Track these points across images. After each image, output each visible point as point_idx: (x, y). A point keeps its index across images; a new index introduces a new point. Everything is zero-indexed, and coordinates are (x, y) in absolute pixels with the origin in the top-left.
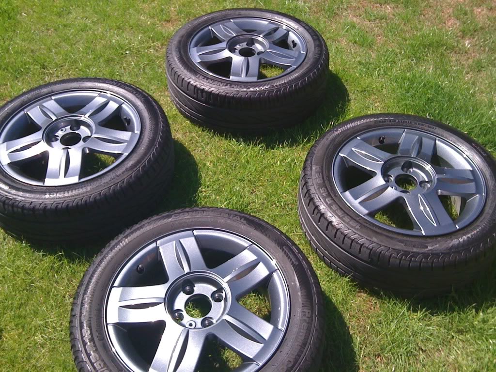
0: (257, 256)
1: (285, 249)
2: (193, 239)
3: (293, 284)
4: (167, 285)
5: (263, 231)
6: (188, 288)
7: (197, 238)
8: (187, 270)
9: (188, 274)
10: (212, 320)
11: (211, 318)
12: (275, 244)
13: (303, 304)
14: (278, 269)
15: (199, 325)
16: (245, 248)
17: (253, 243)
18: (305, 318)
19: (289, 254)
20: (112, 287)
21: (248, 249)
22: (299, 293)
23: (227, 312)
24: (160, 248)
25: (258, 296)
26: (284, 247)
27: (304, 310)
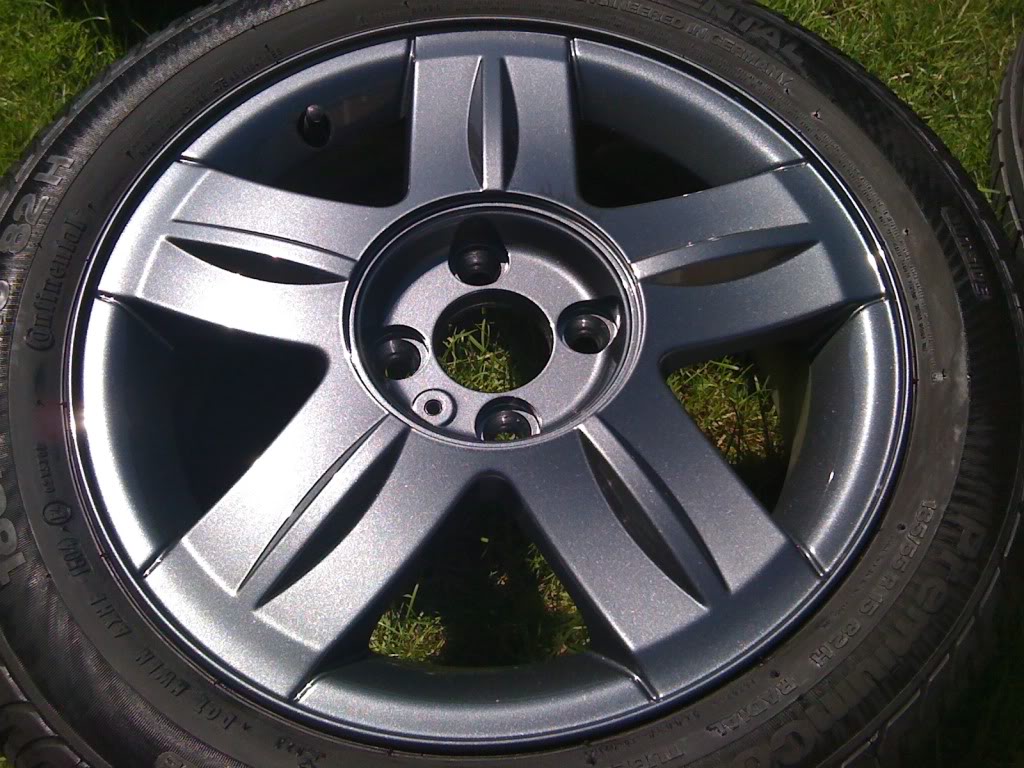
0: (808, 216)
1: (947, 220)
2: (559, 69)
3: (939, 377)
4: (386, 217)
5: (868, 116)
6: (475, 258)
7: (578, 74)
8: (491, 179)
9: (490, 195)
10: (529, 417)
11: (529, 409)
12: (909, 183)
13: (958, 486)
14: (890, 295)
15: (466, 422)
16: (763, 167)
17: (809, 158)
18: (947, 556)
19: (959, 245)
20: (174, 155)
21: (781, 177)
22: (958, 432)
23: (601, 404)
24: (417, 65)
25: (749, 377)
26: (944, 212)
27: (959, 520)
